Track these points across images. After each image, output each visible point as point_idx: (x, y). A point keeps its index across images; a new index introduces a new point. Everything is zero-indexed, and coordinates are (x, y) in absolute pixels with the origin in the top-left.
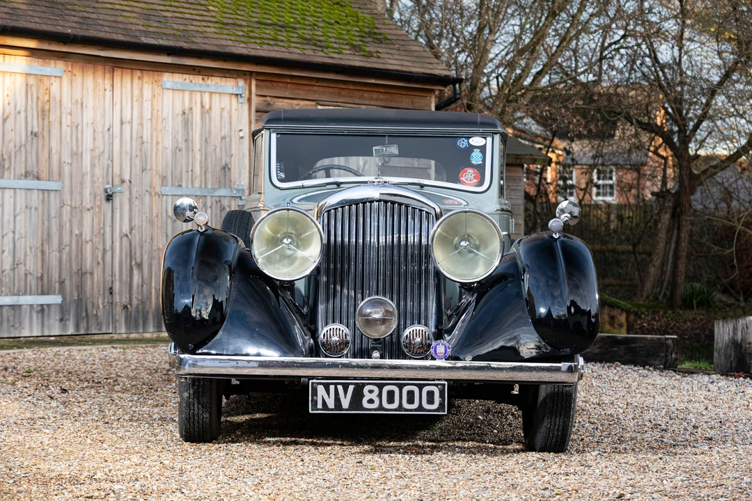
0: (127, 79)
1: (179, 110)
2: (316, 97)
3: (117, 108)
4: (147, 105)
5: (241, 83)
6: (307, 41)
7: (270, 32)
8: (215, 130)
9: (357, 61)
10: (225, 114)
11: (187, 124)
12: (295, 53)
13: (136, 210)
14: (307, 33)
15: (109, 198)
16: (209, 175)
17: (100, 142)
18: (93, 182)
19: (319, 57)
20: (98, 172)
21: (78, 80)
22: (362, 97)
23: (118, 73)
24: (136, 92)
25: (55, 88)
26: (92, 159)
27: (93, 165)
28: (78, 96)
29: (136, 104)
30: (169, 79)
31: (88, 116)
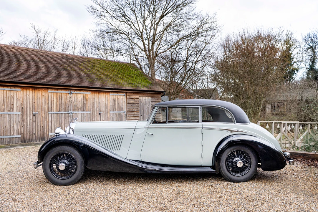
0: (103, 94)
1: (113, 99)
2: (139, 95)
3: (101, 99)
4: (107, 98)
5: (125, 94)
6: (138, 86)
7: (131, 85)
8: (120, 102)
9: (146, 89)
10: (122, 99)
11: (114, 101)
12: (134, 88)
13: (105, 116)
14: (138, 85)
15: (100, 114)
16: (119, 109)
17: (98, 105)
18: (97, 112)
19: (139, 89)
20: (98, 109)
21: (93, 94)
22: (147, 95)
23: (101, 93)
24: (104, 96)
25: (89, 96)
26: (96, 107)
27: (96, 109)
28: (93, 97)
29: (104, 98)
30: (111, 94)
31: (95, 100)
